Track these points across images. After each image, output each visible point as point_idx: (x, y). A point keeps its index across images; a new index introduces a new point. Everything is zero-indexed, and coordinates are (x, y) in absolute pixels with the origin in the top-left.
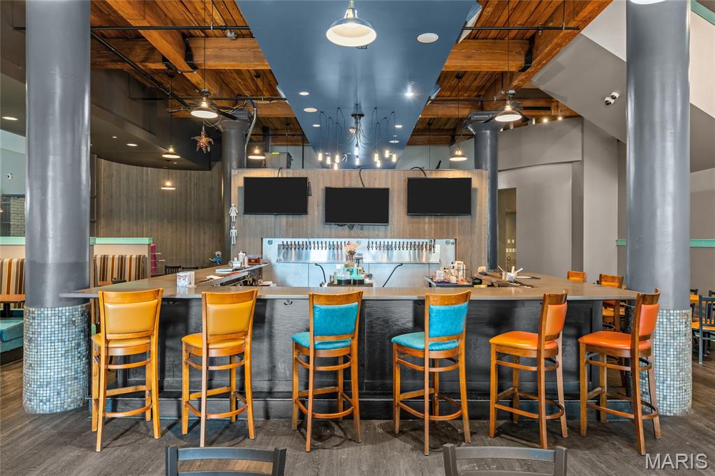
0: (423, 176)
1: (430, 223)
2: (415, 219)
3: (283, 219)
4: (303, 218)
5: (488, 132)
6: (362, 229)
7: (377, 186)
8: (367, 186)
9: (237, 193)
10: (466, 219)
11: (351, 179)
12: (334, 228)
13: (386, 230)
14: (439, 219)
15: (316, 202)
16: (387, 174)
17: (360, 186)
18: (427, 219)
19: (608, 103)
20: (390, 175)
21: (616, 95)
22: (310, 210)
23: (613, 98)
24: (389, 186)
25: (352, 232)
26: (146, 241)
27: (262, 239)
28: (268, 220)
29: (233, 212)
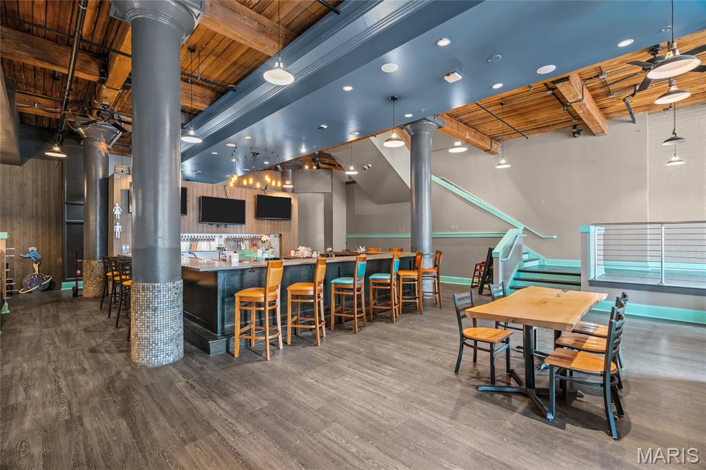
0: (264, 194)
1: (268, 224)
2: (260, 221)
5: (290, 171)
6: (226, 227)
7: (235, 198)
8: (229, 197)
9: (119, 194)
10: (287, 222)
11: (218, 192)
12: (206, 226)
13: (241, 228)
14: (272, 222)
16: (239, 191)
17: (224, 197)
18: (266, 222)
19: (365, 169)
21: (370, 166)
22: (188, 213)
23: (369, 167)
25: (219, 229)
29: (117, 211)
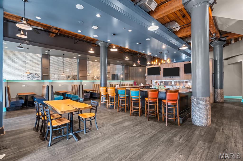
3: (156, 76)
4: (159, 76)
8: (174, 67)
15: (162, 72)
16: (179, 63)
20: (180, 64)
22: (160, 74)
24: (180, 67)
26: (133, 81)
27: (152, 81)
28: (153, 76)
29: (146, 75)
